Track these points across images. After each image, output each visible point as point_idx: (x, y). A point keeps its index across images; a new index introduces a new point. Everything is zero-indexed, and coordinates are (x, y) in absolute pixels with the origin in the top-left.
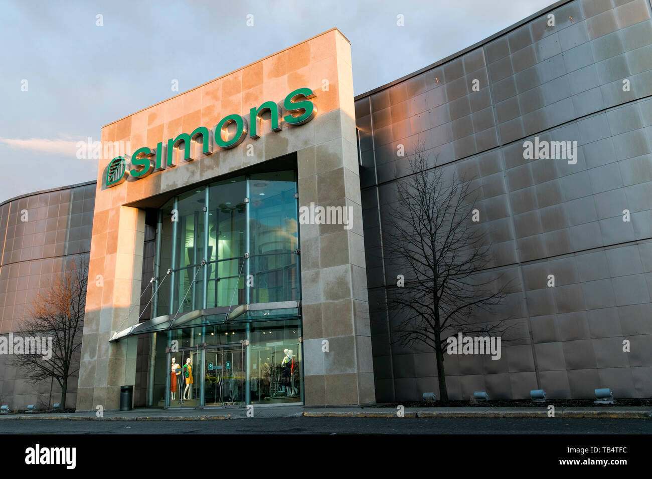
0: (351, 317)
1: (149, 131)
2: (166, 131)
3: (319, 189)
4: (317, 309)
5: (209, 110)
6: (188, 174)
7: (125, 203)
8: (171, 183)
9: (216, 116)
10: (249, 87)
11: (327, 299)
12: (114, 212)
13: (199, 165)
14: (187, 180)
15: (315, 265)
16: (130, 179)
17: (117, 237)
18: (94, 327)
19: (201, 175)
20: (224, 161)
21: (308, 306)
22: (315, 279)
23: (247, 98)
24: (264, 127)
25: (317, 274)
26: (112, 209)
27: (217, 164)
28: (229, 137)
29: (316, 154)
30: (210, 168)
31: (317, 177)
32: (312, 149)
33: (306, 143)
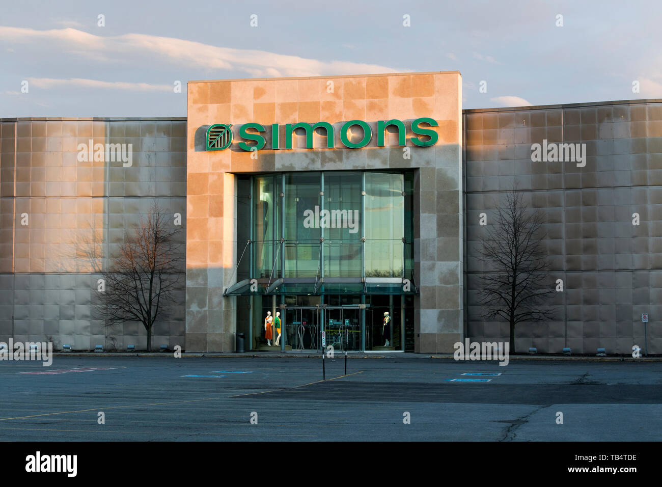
0: (458, 297)
1: (255, 105)
2: (278, 112)
3: (438, 203)
4: (433, 290)
5: (329, 106)
6: (308, 161)
7: (230, 171)
8: (287, 164)
9: (338, 113)
10: (373, 97)
11: (441, 283)
12: (215, 177)
13: (320, 155)
14: (306, 166)
15: (432, 258)
16: (235, 148)
17: (222, 203)
18: (200, 280)
19: (322, 164)
20: (348, 158)
21: (426, 287)
22: (432, 268)
23: (372, 107)
24: (389, 138)
25: (434, 265)
26: (213, 174)
27: (341, 159)
28: (353, 138)
29: (436, 174)
30: (331, 160)
31: (436, 193)
32: (433, 169)
33: (428, 163)
